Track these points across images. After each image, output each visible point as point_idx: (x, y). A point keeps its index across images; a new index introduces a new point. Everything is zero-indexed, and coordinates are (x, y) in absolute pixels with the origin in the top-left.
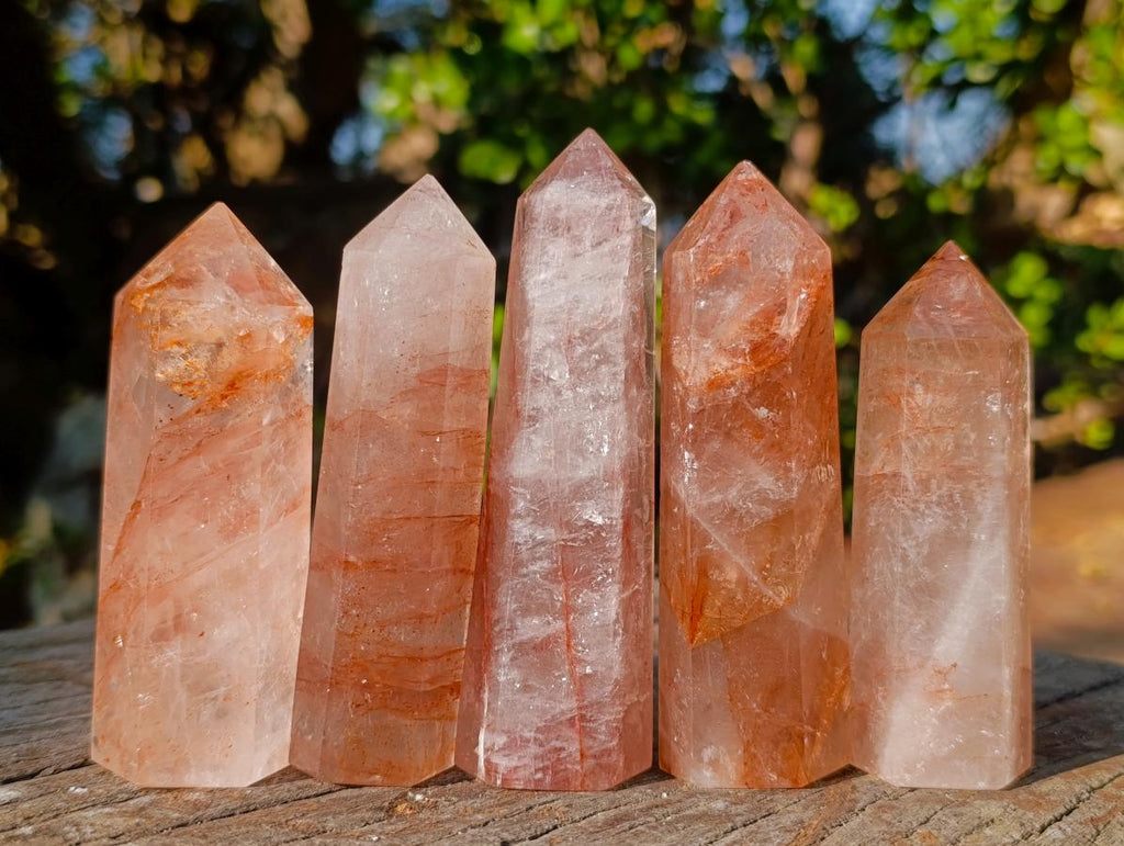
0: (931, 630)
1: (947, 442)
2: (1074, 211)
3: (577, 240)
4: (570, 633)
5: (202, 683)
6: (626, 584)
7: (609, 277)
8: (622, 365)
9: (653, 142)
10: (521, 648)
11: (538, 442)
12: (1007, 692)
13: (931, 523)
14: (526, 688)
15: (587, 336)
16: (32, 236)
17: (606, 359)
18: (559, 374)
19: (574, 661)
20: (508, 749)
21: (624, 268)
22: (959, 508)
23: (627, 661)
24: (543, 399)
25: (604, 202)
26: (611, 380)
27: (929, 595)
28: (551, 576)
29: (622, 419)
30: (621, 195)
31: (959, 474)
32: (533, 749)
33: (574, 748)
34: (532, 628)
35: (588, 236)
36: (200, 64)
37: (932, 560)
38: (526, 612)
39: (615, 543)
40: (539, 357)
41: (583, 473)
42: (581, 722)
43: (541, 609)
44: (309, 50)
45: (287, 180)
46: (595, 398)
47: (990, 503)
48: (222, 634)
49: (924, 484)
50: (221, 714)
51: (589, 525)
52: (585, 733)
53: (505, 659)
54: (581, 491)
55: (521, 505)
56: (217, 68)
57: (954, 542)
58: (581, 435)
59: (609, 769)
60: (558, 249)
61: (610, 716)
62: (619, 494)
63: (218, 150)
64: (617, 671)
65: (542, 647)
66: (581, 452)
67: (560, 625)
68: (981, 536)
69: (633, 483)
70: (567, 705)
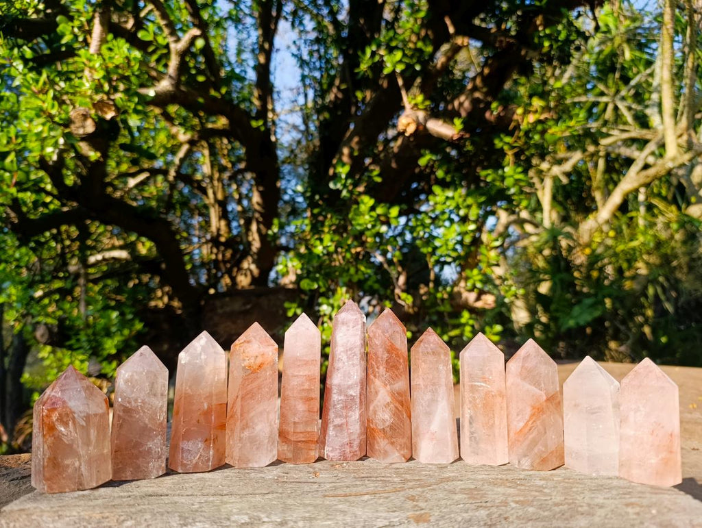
0: (430, 423)
1: (431, 376)
2: (478, 299)
3: (348, 326)
4: (347, 423)
5: (253, 440)
6: (360, 409)
7: (356, 335)
8: (359, 356)
9: (355, 279)
10: (335, 426)
11: (339, 375)
12: (449, 438)
13: (428, 396)
14: (336, 436)
15: (351, 349)
16: (176, 304)
17: (356, 355)
18: (344, 358)
19: (348, 429)
20: (332, 451)
21: (359, 333)
22: (434, 392)
23: (361, 429)
24: (340, 365)
25: (355, 317)
26: (357, 360)
27: (429, 414)
28: (343, 408)
29: (359, 369)
30: (359, 315)
31: (434, 384)
32: (338, 451)
33: (348, 450)
34: (338, 421)
35: (351, 325)
36: (228, 254)
37: (428, 406)
38: (336, 417)
39: (358, 400)
40: (340, 354)
41: (350, 383)
42: (350, 444)
43: (340, 416)
44: (260, 250)
45: (252, 287)
46: (353, 364)
47: (442, 391)
48: (258, 428)
49: (426, 387)
50: (257, 448)
51: (351, 396)
52: (351, 447)
53: (331, 429)
54: (349, 387)
55: (335, 391)
56: (233, 255)
57: (434, 401)
58: (349, 373)
59: (356, 455)
60: (344, 328)
61: (356, 443)
62: (359, 388)
63: (233, 279)
64: (358, 431)
65: (340, 426)
66: (349, 378)
67: (345, 421)
68: (439, 399)
69: (362, 384)
70: (346, 440)
